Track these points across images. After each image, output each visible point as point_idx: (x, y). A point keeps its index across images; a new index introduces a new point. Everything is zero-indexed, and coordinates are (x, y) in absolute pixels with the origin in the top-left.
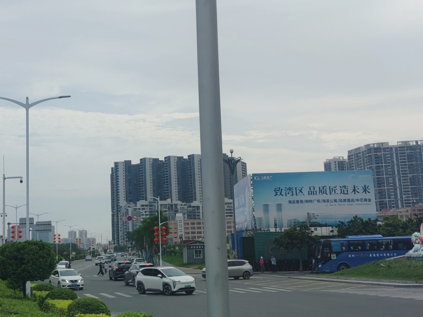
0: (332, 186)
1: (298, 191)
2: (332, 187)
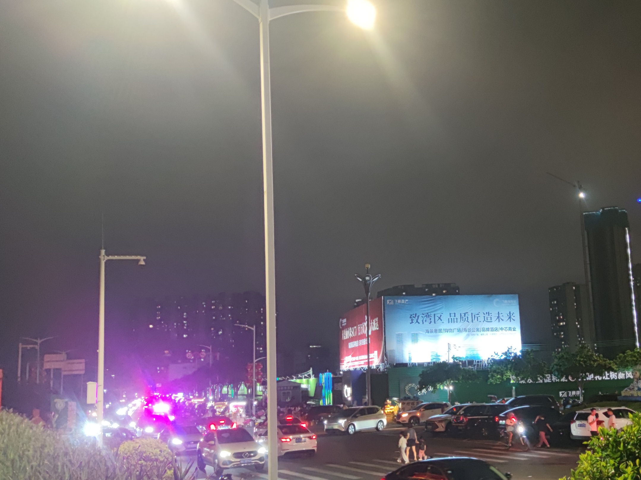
0: (475, 312)
1: (437, 318)
2: (475, 314)
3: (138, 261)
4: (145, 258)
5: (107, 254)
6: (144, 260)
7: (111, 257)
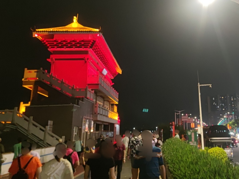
3: (209, 86)
4: (211, 85)
5: (200, 84)
6: (211, 86)
7: (201, 85)
